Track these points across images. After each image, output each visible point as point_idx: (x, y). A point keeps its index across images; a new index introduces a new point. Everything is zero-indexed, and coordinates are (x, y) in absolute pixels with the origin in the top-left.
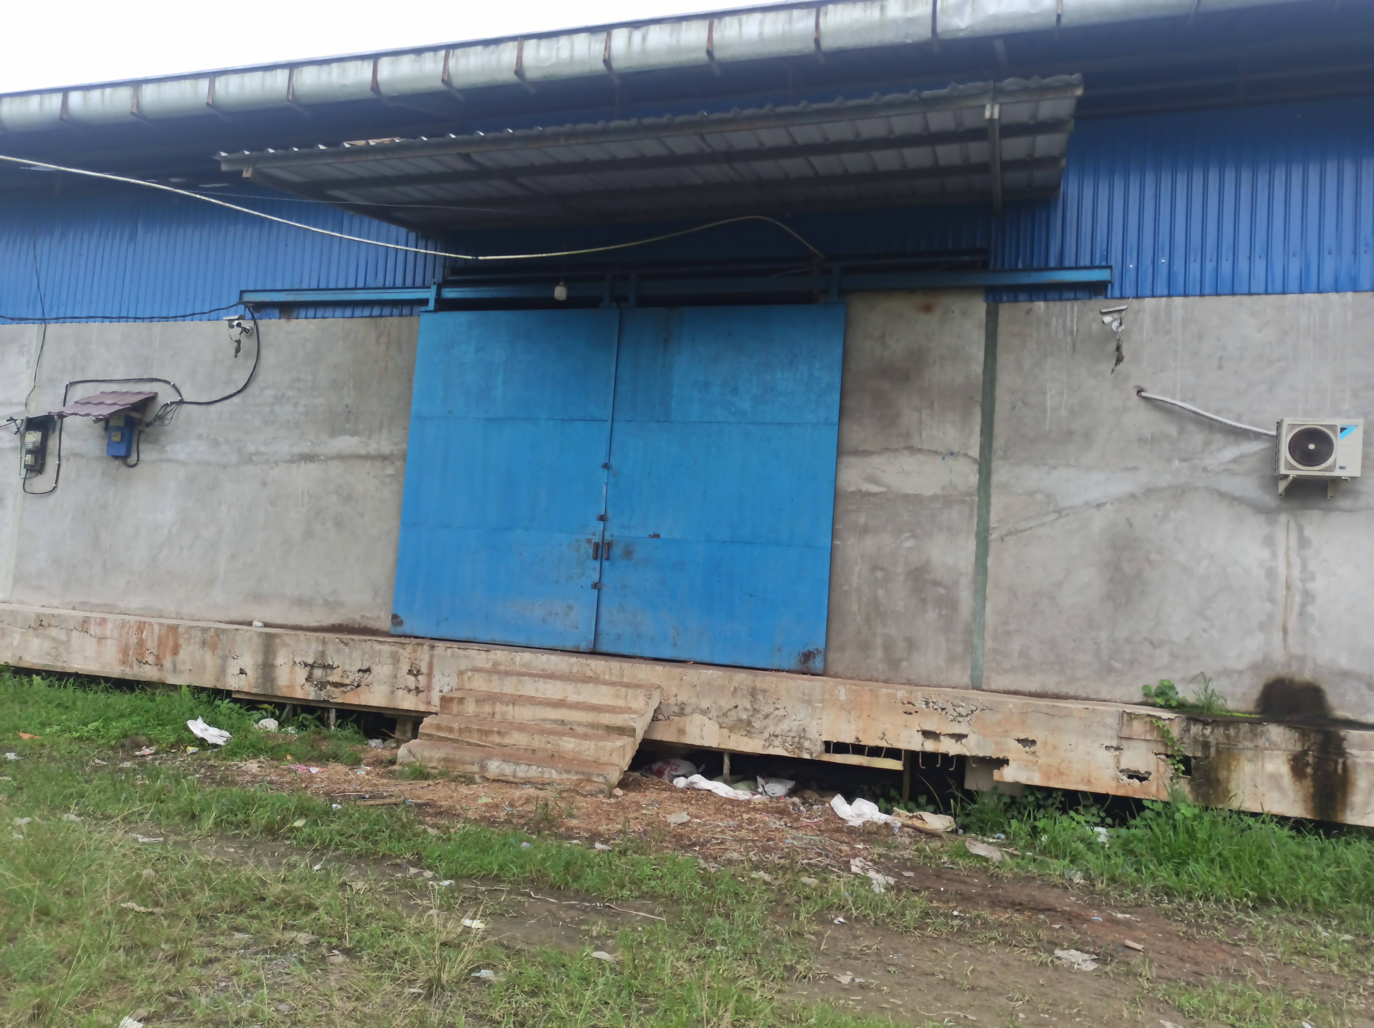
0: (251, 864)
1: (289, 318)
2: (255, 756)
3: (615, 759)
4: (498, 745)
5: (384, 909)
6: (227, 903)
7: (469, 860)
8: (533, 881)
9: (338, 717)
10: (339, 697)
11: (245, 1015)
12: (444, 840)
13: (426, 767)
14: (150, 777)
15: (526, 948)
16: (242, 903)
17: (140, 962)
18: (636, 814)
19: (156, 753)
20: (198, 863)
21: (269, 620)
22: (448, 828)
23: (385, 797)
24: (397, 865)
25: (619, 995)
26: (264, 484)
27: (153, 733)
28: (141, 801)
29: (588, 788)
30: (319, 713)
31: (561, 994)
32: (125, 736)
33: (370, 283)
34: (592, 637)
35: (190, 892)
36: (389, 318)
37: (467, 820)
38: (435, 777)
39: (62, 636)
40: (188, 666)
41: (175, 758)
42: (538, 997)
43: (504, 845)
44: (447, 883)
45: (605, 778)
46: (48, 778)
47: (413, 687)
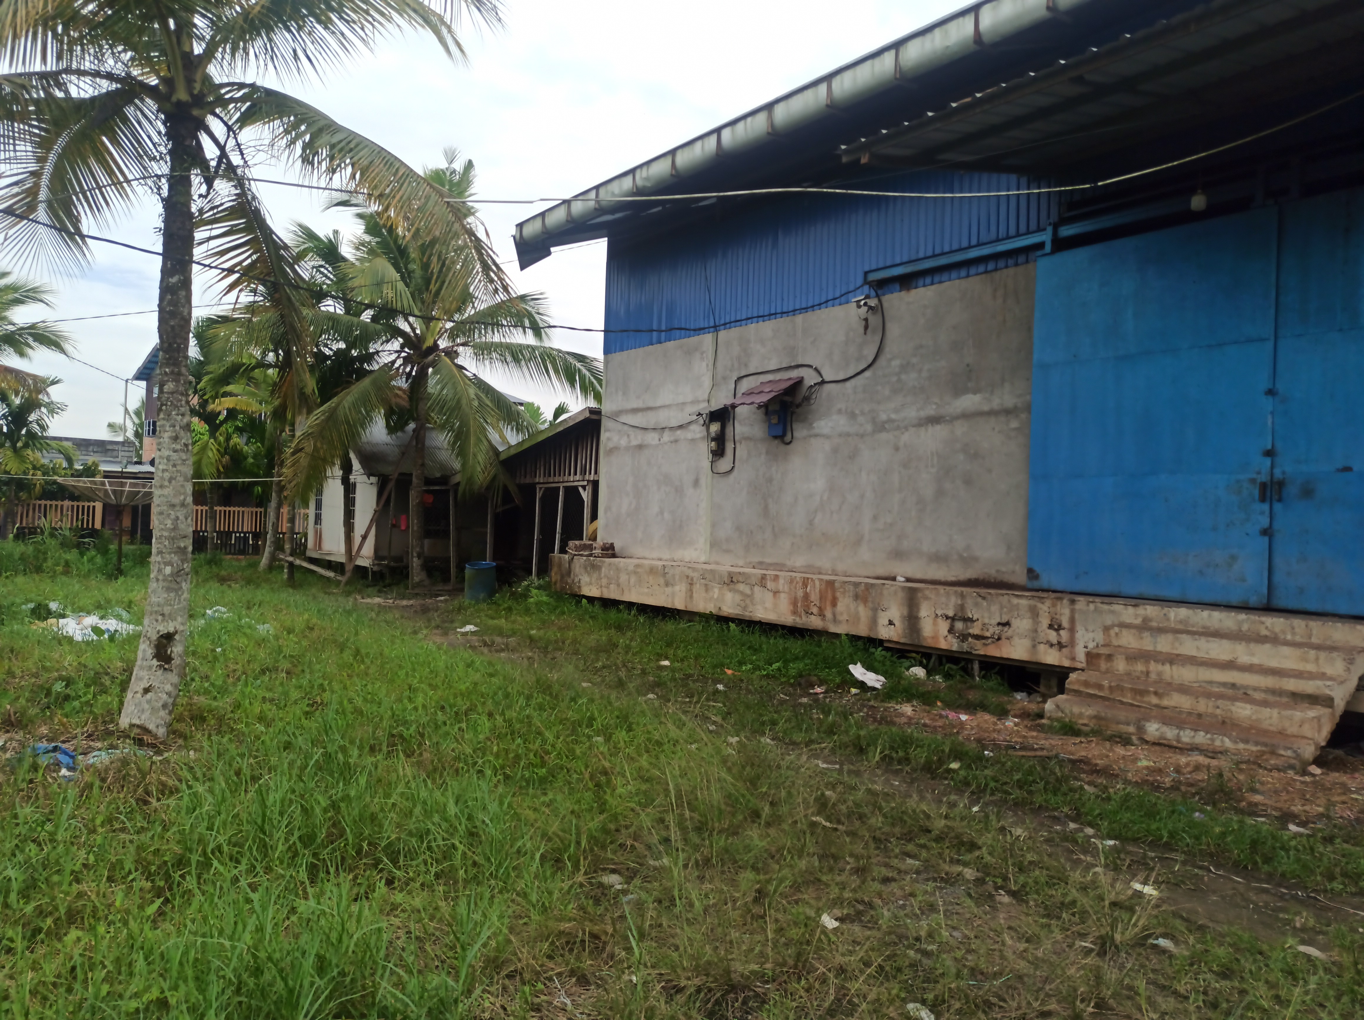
0: (915, 796)
1: (908, 289)
2: (909, 701)
3: (1307, 730)
4: (1157, 706)
5: (1046, 858)
6: (897, 830)
7: (1134, 823)
8: (1211, 855)
9: (981, 669)
10: (981, 649)
11: (923, 934)
12: (1103, 799)
13: (1076, 723)
14: (823, 712)
15: (1210, 924)
16: (910, 832)
17: (831, 870)
18: (1343, 798)
19: (826, 692)
20: (869, 791)
21: (910, 574)
22: (1106, 787)
23: (1036, 750)
24: (1055, 818)
25: (1338, 999)
26: (897, 449)
27: (823, 675)
28: (818, 732)
29: (1272, 762)
30: (963, 664)
31: (1260, 984)
32: (801, 676)
33: (984, 238)
34: (1265, 591)
35: (865, 815)
36: (1005, 271)
37: (1127, 782)
38: (1086, 735)
39: (747, 591)
40: (845, 617)
41: (841, 697)
42: (1231, 980)
43: (1173, 812)
44: (1111, 843)
45: (1295, 752)
46: (748, 707)
47: (1055, 642)
